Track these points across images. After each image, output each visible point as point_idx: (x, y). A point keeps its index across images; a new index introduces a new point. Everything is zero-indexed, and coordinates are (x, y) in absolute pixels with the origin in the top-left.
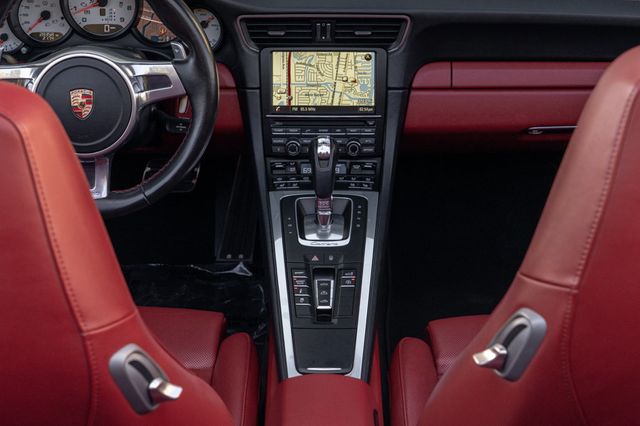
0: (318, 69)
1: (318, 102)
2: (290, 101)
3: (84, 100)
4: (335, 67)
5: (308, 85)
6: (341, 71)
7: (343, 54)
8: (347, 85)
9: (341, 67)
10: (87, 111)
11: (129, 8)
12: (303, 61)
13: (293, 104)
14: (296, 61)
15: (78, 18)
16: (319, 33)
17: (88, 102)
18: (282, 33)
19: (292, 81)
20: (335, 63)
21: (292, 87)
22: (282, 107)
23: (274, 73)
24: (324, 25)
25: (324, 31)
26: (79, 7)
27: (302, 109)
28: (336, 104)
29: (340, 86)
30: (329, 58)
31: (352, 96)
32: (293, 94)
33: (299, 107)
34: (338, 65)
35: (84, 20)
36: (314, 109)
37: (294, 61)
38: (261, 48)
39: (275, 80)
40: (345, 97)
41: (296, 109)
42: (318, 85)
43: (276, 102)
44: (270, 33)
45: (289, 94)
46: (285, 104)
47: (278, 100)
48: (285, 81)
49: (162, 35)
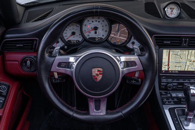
0: (180, 56)
1: (179, 69)
2: (168, 69)
3: (99, 73)
4: (187, 56)
5: (176, 63)
6: (189, 57)
7: (190, 51)
8: (191, 63)
9: (189, 56)
10: (100, 78)
11: (106, 31)
12: (175, 53)
13: (170, 70)
14: (172, 53)
15: (86, 35)
16: (183, 43)
17: (100, 74)
18: (170, 42)
19: (170, 61)
20: (187, 54)
21: (170, 63)
22: (165, 71)
23: (163, 58)
24: (186, 39)
25: (186, 41)
26: (87, 31)
27: (173, 72)
28: (186, 70)
29: (188, 63)
30: (185, 52)
31: (193, 67)
32: (170, 66)
33: (172, 71)
34: (188, 55)
35: (88, 35)
36: (178, 72)
37: (171, 53)
38: (160, 48)
39: (164, 60)
40: (190, 67)
41: (171, 72)
42: (180, 63)
43: (163, 69)
44: (165, 42)
45: (169, 66)
46: (167, 70)
47: (165, 68)
48: (167, 61)
49: (118, 42)
